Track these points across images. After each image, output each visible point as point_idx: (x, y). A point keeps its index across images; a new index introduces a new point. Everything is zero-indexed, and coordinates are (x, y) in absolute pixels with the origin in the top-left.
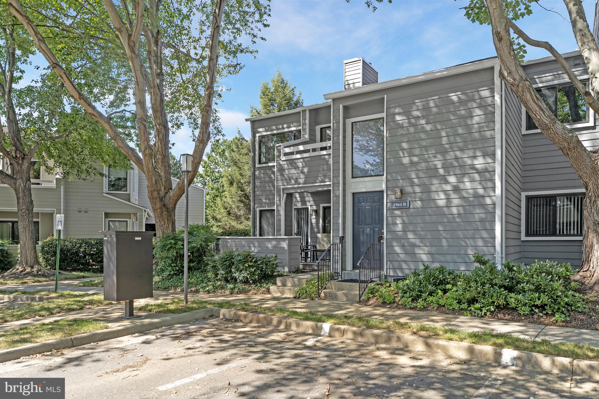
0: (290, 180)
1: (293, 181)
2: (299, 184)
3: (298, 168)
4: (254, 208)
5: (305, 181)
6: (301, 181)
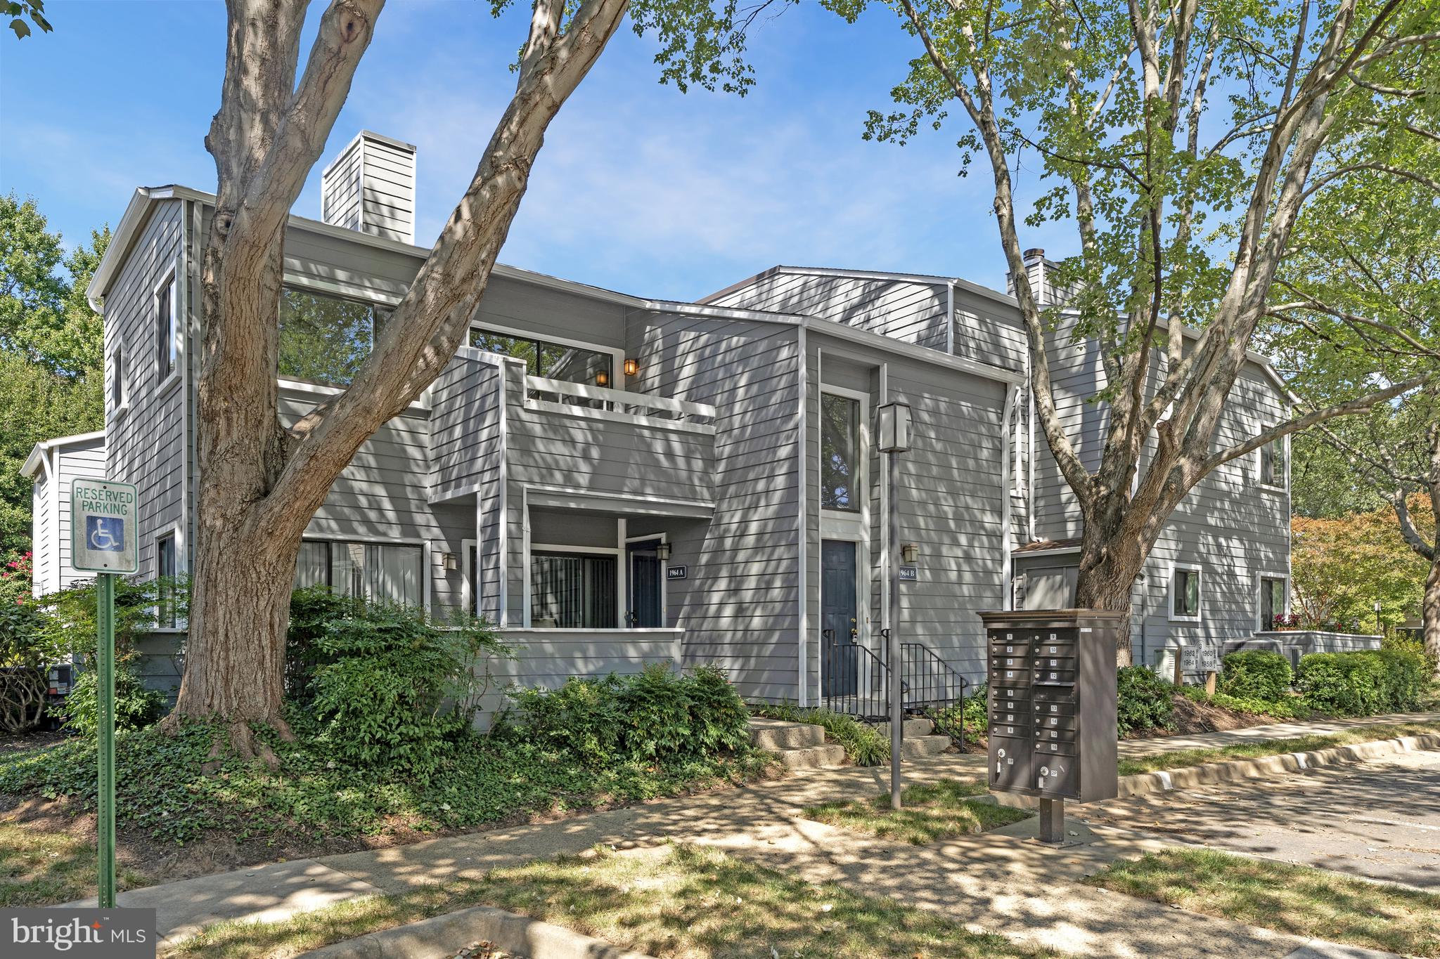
0: (550, 470)
1: (558, 477)
2: (578, 486)
3: (573, 442)
5: (591, 481)
6: (583, 480)
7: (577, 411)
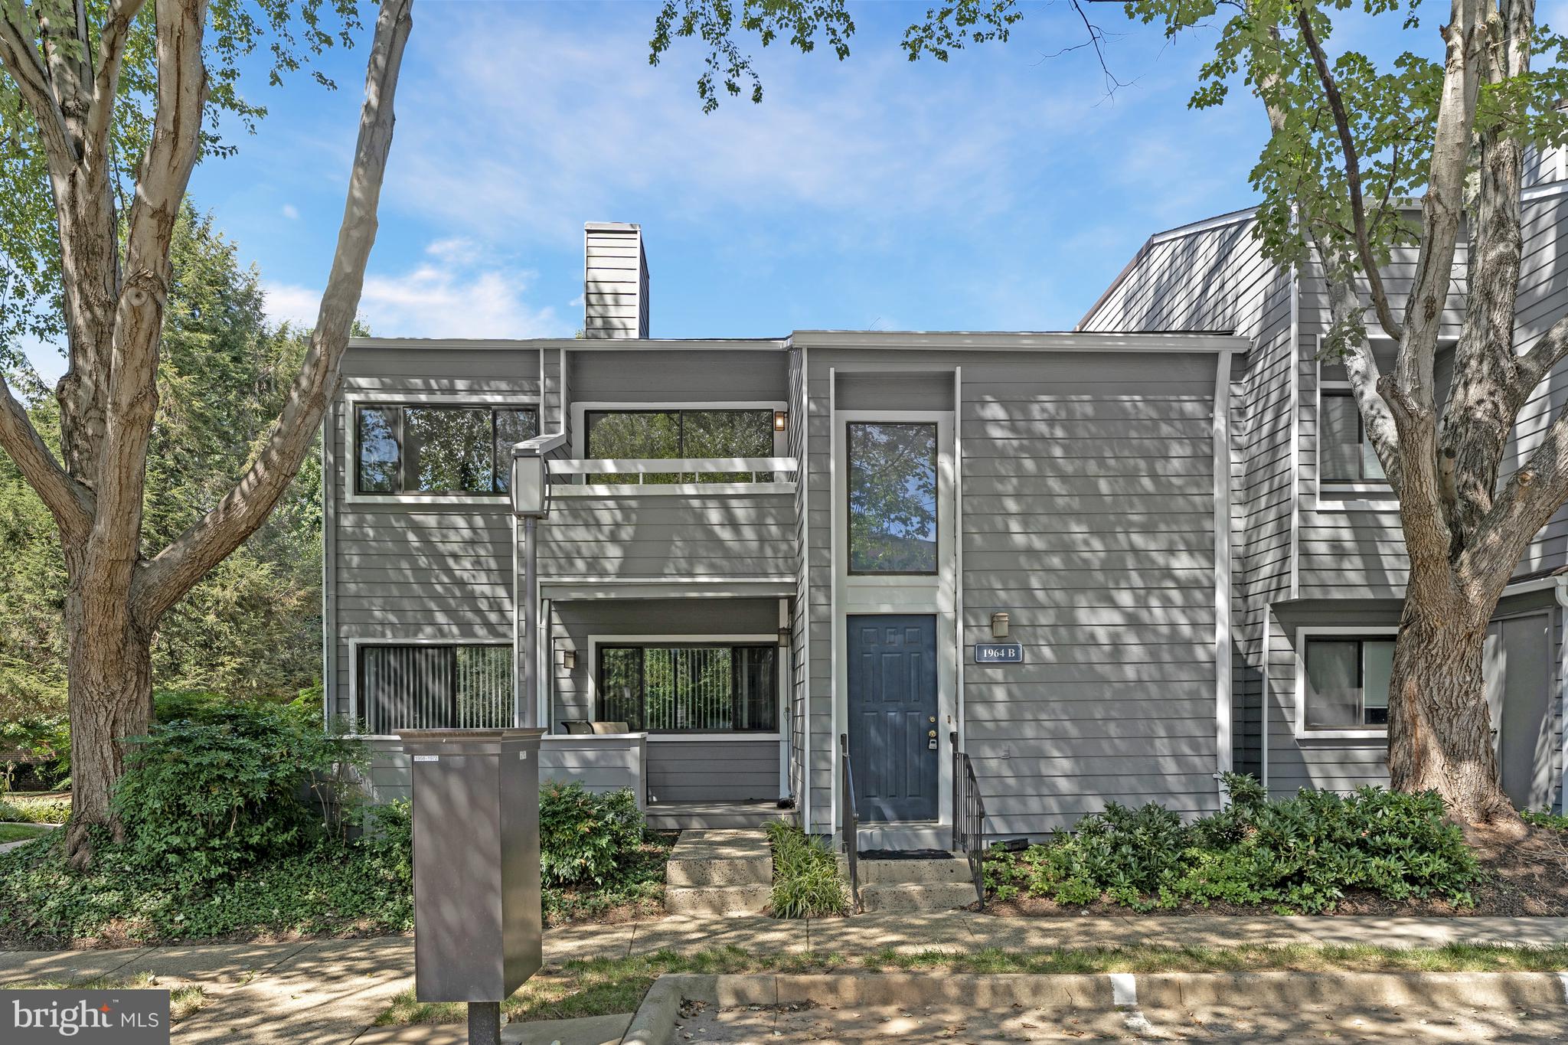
0: (570, 559)
1: (580, 564)
2: (603, 573)
3: (598, 525)
4: (338, 638)
5: (622, 567)
6: (611, 566)
7: (601, 490)
